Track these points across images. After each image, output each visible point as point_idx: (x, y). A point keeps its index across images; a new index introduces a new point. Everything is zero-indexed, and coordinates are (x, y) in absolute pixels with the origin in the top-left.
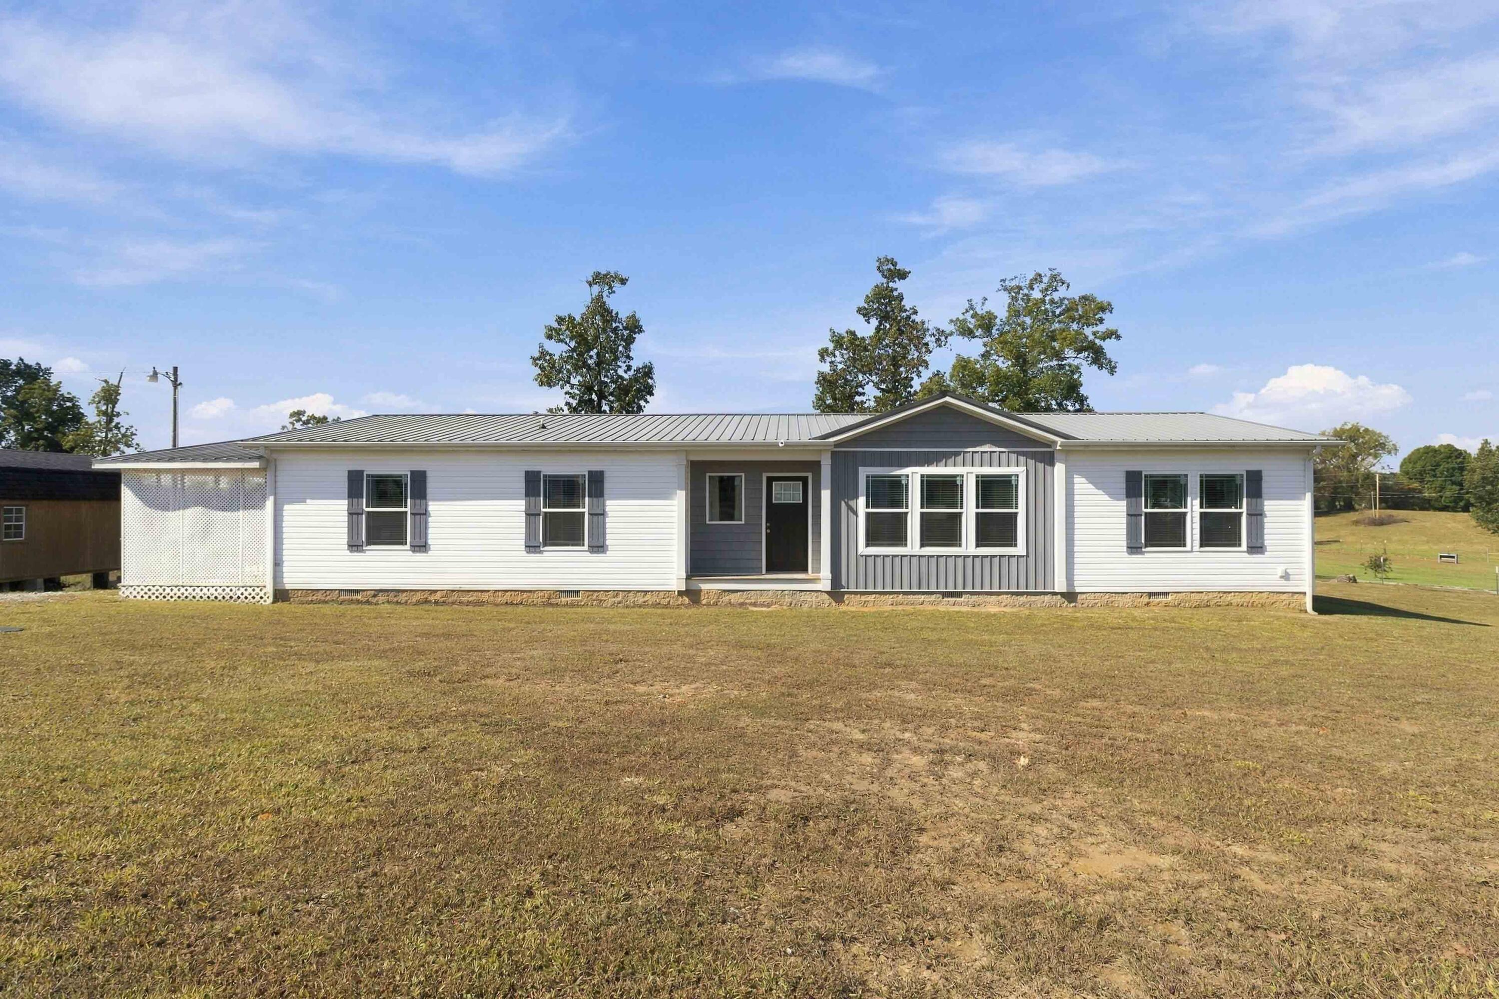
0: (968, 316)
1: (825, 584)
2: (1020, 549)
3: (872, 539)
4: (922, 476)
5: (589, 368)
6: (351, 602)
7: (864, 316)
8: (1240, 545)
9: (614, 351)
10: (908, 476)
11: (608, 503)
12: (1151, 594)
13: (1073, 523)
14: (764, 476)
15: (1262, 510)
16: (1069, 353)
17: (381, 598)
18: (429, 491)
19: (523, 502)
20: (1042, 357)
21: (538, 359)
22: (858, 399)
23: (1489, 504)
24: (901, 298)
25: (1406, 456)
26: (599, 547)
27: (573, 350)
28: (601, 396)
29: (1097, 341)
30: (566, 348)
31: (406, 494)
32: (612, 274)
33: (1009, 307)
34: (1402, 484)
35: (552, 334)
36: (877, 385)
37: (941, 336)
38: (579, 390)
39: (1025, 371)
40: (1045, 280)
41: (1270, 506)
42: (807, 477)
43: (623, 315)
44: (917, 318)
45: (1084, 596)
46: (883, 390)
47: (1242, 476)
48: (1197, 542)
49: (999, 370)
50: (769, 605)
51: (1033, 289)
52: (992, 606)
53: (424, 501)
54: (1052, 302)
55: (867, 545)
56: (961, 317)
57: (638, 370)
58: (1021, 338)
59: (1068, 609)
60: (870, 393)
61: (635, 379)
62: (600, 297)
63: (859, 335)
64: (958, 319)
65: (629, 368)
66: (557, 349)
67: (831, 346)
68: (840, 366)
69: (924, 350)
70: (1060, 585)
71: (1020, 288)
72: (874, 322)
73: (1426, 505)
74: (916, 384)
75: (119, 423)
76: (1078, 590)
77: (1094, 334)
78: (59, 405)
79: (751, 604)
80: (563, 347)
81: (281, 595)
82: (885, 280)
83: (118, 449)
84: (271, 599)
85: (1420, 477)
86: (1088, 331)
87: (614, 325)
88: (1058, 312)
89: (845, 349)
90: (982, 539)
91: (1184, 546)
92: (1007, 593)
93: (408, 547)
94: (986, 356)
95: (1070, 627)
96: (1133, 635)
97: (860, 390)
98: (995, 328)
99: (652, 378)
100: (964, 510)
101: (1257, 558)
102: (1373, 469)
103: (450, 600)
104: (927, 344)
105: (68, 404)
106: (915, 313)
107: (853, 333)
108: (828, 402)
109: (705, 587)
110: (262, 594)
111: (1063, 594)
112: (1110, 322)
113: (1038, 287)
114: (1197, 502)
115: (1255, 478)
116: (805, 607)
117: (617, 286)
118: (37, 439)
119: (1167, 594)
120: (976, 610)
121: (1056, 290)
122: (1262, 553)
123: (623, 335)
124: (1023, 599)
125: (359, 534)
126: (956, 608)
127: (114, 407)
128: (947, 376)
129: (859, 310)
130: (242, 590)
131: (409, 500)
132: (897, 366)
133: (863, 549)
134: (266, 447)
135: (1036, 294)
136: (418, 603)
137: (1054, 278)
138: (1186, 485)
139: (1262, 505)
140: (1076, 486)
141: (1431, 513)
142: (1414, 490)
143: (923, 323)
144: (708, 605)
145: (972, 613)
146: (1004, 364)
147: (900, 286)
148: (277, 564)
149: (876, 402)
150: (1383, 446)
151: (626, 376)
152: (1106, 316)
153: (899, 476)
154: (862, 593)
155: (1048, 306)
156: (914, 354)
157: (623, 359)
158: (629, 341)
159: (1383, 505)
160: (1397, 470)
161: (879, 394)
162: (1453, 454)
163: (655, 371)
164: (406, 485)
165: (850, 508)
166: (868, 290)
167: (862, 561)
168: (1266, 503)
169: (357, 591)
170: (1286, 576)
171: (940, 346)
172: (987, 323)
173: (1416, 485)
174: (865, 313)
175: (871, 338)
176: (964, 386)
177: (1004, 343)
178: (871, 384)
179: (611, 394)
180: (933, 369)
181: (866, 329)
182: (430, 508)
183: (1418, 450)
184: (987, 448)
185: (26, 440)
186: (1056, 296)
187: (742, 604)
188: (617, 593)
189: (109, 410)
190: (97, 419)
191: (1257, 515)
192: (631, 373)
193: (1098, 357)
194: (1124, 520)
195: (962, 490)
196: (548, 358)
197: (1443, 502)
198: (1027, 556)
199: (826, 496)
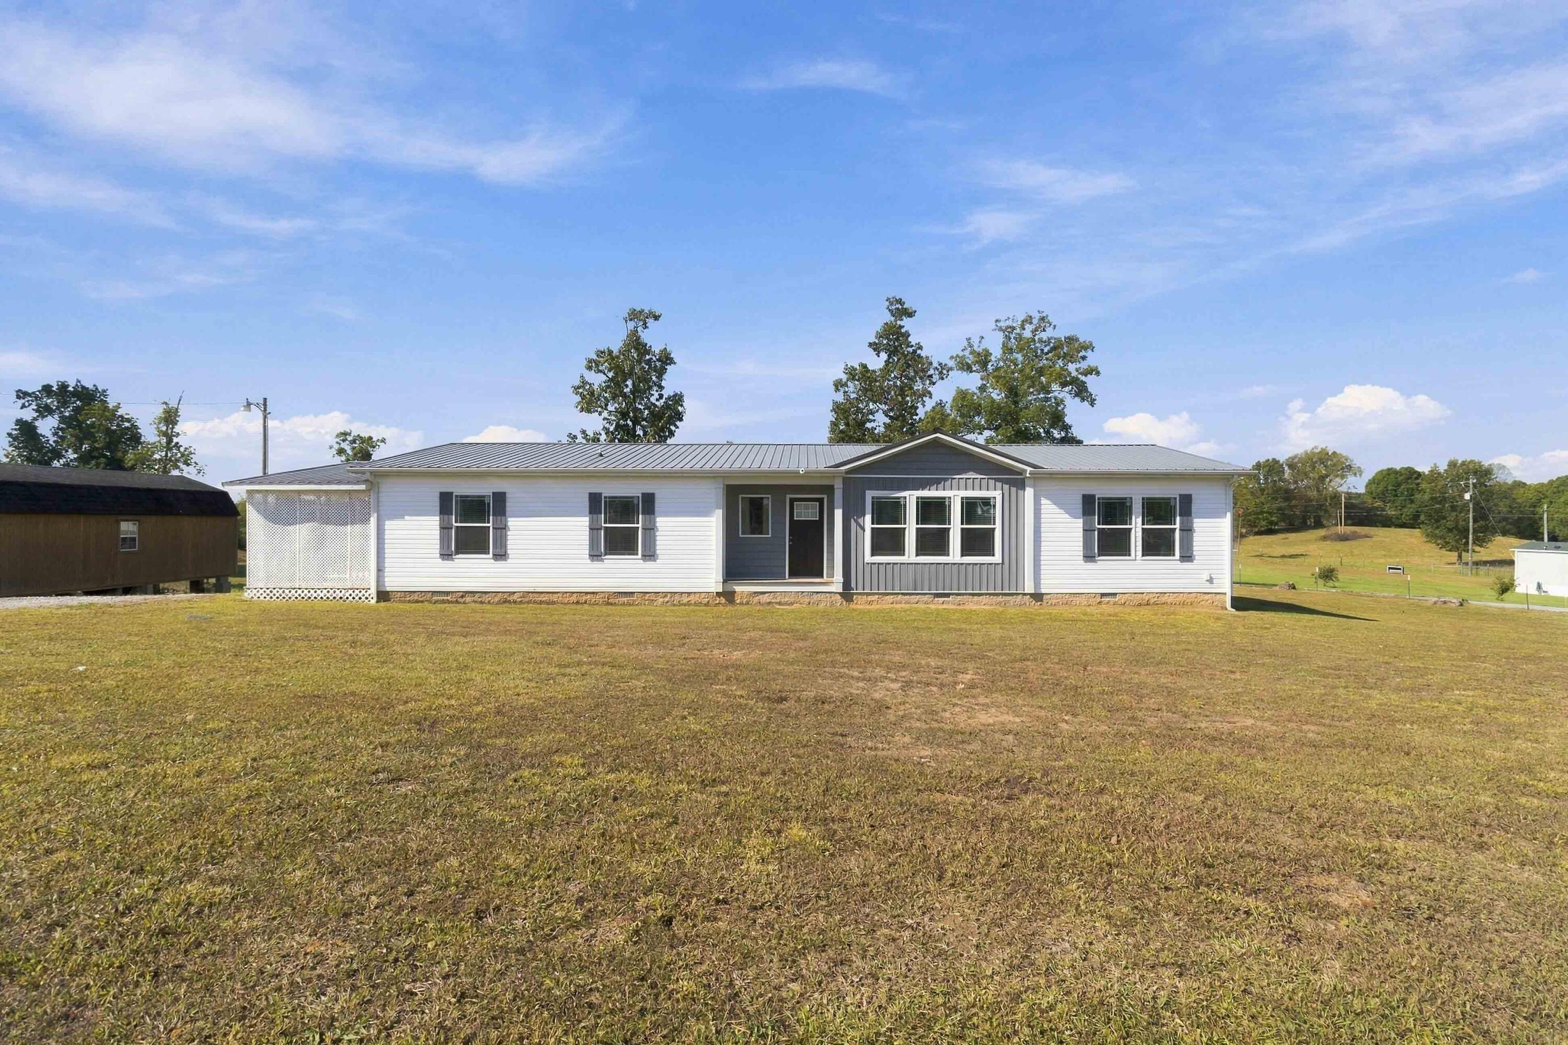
0: (967, 353)
1: (837, 587)
2: (997, 558)
3: (876, 550)
4: (918, 498)
5: (625, 396)
6: (443, 602)
7: (875, 350)
8: (1174, 555)
9: (647, 380)
10: (905, 498)
11: (658, 519)
12: (1103, 595)
13: (1040, 537)
14: (788, 497)
15: (1192, 526)
16: (1055, 387)
17: (468, 599)
18: (508, 509)
19: (587, 519)
20: (1031, 390)
21: (579, 387)
22: (869, 425)
23: (1437, 521)
24: (907, 335)
25: (1371, 477)
26: (650, 555)
27: (611, 380)
28: (636, 422)
29: (1080, 376)
30: (604, 378)
31: (489, 512)
32: (646, 311)
33: (1003, 345)
34: (1365, 502)
35: (592, 365)
36: (886, 413)
37: (943, 371)
38: (616, 416)
39: (1016, 403)
40: (1035, 321)
41: (1199, 524)
42: (823, 499)
43: (657, 349)
44: (923, 353)
45: (1049, 596)
46: (891, 417)
47: (1175, 499)
48: (1140, 553)
49: (993, 401)
50: (792, 604)
51: (1024, 329)
52: (973, 605)
53: (503, 518)
54: (1041, 341)
55: (873, 555)
56: (961, 354)
57: (669, 398)
58: (1013, 373)
59: (1035, 606)
60: (879, 421)
61: (667, 406)
62: (635, 332)
63: (870, 368)
64: (957, 356)
65: (661, 396)
66: (597, 380)
67: (844, 377)
68: (853, 396)
69: (928, 382)
70: (1029, 588)
71: (1014, 328)
72: (884, 356)
73: (1387, 523)
74: (921, 412)
75: (177, 443)
76: (1043, 591)
77: (1077, 370)
78: (118, 425)
79: (776, 603)
80: (602, 378)
81: (383, 596)
82: (893, 319)
83: (178, 467)
84: (375, 599)
85: (1382, 496)
86: (1072, 367)
87: (648, 357)
88: (1046, 350)
89: (858, 380)
90: (967, 549)
91: (1130, 555)
92: (987, 594)
93: (491, 555)
94: (982, 388)
95: (1032, 619)
96: (1079, 625)
97: (871, 417)
98: (990, 364)
99: (682, 406)
100: (951, 526)
101: (1187, 565)
102: (1340, 489)
103: (527, 600)
104: (931, 376)
105: (127, 424)
106: (921, 348)
107: (864, 366)
108: (841, 428)
109: (738, 589)
110: (367, 595)
111: (1031, 595)
112: (1092, 359)
113: (1029, 328)
114: (1140, 520)
115: (1187, 500)
116: (821, 606)
117: (650, 321)
118: (98, 458)
119: (1115, 594)
120: (961, 607)
121: (1044, 330)
122: (1192, 561)
123: (656, 366)
124: (1000, 599)
125: (449, 546)
126: (945, 606)
127: (173, 428)
128: (948, 405)
129: (870, 345)
130: (351, 592)
131: (491, 518)
132: (903, 396)
133: (868, 558)
134: (371, 473)
135: (1027, 334)
136: (499, 603)
137: (1043, 319)
138: (1131, 507)
139: (1192, 523)
140: (1043, 507)
141: (1392, 529)
142: (1377, 508)
143: (927, 358)
144: (741, 604)
145: (956, 610)
146: (997, 395)
147: (907, 324)
148: (380, 570)
149: (885, 428)
150: (1350, 467)
151: (658, 403)
152: (1089, 353)
153: (899, 498)
154: (868, 594)
155: (1038, 345)
156: (918, 386)
157: (655, 388)
158: (661, 372)
159: (1349, 522)
160: (1362, 490)
161: (888, 421)
162: (1412, 475)
163: (685, 398)
164: (489, 504)
165: (858, 524)
166: (879, 327)
167: (868, 569)
168: (1195, 520)
169: (447, 593)
170: (1211, 581)
171: (943, 379)
172: (983, 359)
173: (1378, 504)
174: (876, 348)
175: (880, 370)
176: (962, 416)
177: (998, 378)
178: (881, 411)
179: (644, 420)
180: (936, 398)
181: (877, 362)
182: (509, 524)
183: (1382, 471)
184: (972, 475)
185: (85, 459)
186: (1044, 336)
187: (769, 603)
188: (665, 594)
189: (169, 431)
190: (157, 439)
191: (1187, 530)
192: (662, 401)
193: (1082, 392)
194: (1081, 534)
195: (950, 510)
196: (588, 387)
197: (1404, 519)
198: (1003, 563)
199: (838, 514)
